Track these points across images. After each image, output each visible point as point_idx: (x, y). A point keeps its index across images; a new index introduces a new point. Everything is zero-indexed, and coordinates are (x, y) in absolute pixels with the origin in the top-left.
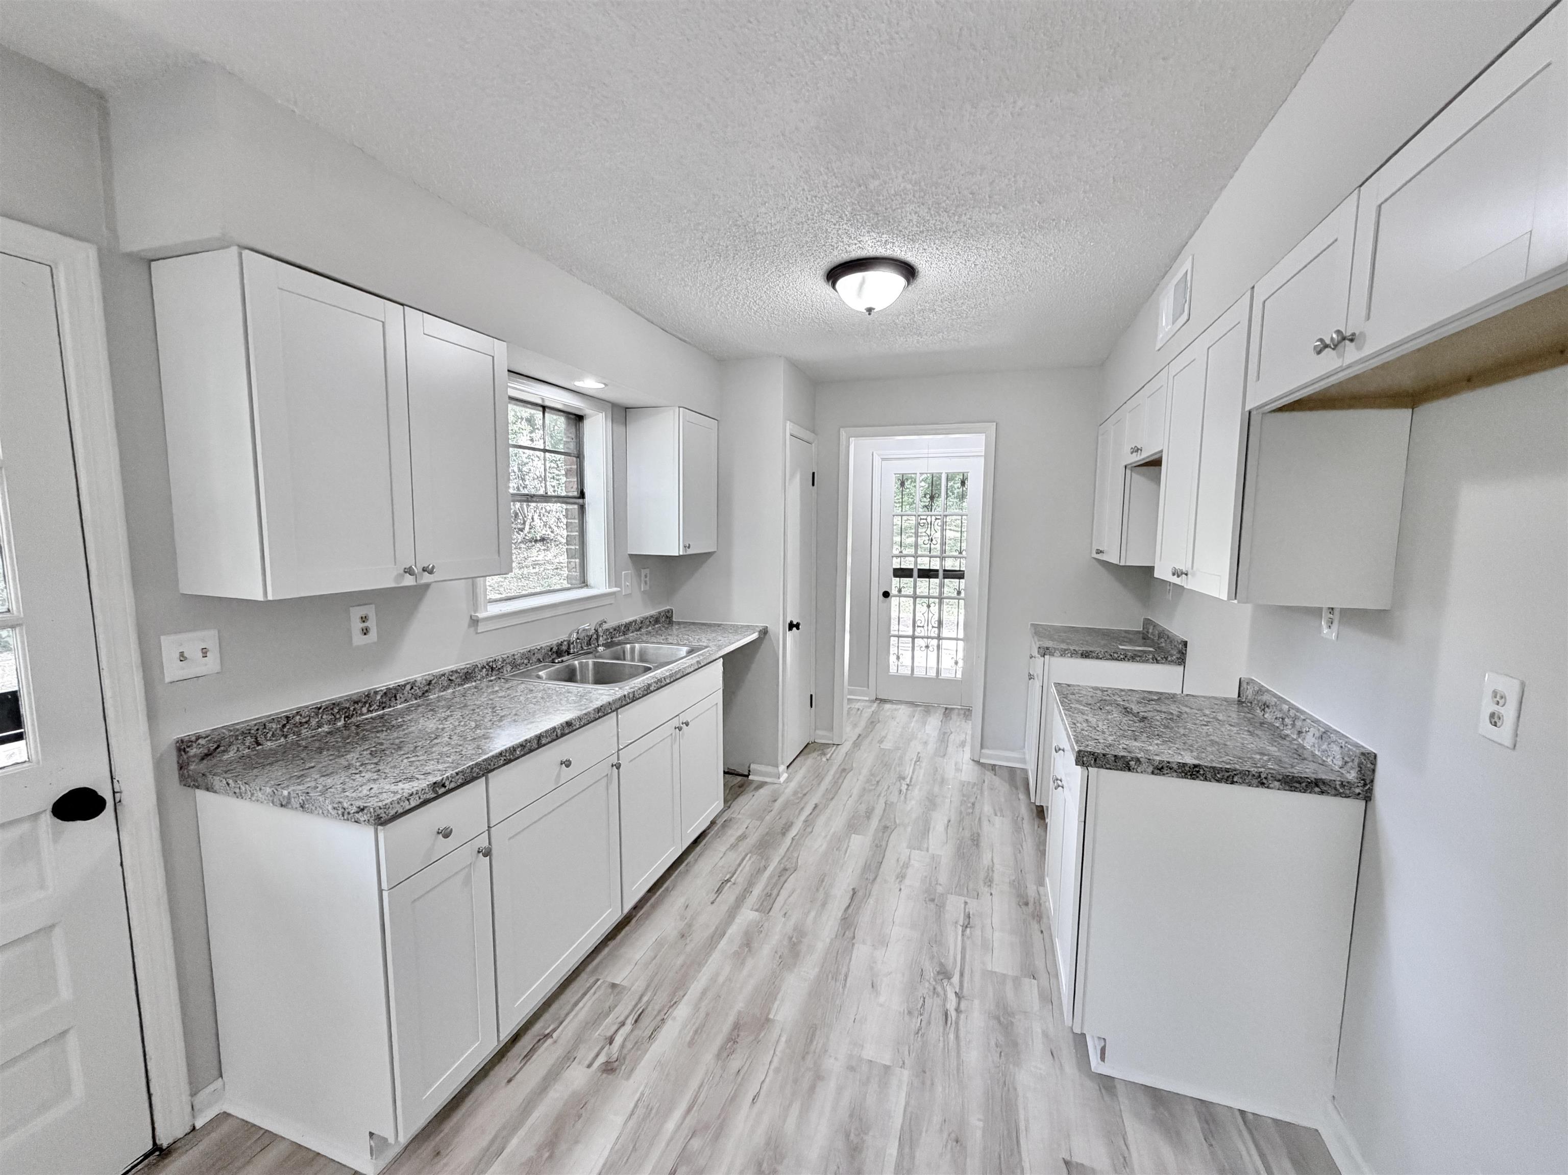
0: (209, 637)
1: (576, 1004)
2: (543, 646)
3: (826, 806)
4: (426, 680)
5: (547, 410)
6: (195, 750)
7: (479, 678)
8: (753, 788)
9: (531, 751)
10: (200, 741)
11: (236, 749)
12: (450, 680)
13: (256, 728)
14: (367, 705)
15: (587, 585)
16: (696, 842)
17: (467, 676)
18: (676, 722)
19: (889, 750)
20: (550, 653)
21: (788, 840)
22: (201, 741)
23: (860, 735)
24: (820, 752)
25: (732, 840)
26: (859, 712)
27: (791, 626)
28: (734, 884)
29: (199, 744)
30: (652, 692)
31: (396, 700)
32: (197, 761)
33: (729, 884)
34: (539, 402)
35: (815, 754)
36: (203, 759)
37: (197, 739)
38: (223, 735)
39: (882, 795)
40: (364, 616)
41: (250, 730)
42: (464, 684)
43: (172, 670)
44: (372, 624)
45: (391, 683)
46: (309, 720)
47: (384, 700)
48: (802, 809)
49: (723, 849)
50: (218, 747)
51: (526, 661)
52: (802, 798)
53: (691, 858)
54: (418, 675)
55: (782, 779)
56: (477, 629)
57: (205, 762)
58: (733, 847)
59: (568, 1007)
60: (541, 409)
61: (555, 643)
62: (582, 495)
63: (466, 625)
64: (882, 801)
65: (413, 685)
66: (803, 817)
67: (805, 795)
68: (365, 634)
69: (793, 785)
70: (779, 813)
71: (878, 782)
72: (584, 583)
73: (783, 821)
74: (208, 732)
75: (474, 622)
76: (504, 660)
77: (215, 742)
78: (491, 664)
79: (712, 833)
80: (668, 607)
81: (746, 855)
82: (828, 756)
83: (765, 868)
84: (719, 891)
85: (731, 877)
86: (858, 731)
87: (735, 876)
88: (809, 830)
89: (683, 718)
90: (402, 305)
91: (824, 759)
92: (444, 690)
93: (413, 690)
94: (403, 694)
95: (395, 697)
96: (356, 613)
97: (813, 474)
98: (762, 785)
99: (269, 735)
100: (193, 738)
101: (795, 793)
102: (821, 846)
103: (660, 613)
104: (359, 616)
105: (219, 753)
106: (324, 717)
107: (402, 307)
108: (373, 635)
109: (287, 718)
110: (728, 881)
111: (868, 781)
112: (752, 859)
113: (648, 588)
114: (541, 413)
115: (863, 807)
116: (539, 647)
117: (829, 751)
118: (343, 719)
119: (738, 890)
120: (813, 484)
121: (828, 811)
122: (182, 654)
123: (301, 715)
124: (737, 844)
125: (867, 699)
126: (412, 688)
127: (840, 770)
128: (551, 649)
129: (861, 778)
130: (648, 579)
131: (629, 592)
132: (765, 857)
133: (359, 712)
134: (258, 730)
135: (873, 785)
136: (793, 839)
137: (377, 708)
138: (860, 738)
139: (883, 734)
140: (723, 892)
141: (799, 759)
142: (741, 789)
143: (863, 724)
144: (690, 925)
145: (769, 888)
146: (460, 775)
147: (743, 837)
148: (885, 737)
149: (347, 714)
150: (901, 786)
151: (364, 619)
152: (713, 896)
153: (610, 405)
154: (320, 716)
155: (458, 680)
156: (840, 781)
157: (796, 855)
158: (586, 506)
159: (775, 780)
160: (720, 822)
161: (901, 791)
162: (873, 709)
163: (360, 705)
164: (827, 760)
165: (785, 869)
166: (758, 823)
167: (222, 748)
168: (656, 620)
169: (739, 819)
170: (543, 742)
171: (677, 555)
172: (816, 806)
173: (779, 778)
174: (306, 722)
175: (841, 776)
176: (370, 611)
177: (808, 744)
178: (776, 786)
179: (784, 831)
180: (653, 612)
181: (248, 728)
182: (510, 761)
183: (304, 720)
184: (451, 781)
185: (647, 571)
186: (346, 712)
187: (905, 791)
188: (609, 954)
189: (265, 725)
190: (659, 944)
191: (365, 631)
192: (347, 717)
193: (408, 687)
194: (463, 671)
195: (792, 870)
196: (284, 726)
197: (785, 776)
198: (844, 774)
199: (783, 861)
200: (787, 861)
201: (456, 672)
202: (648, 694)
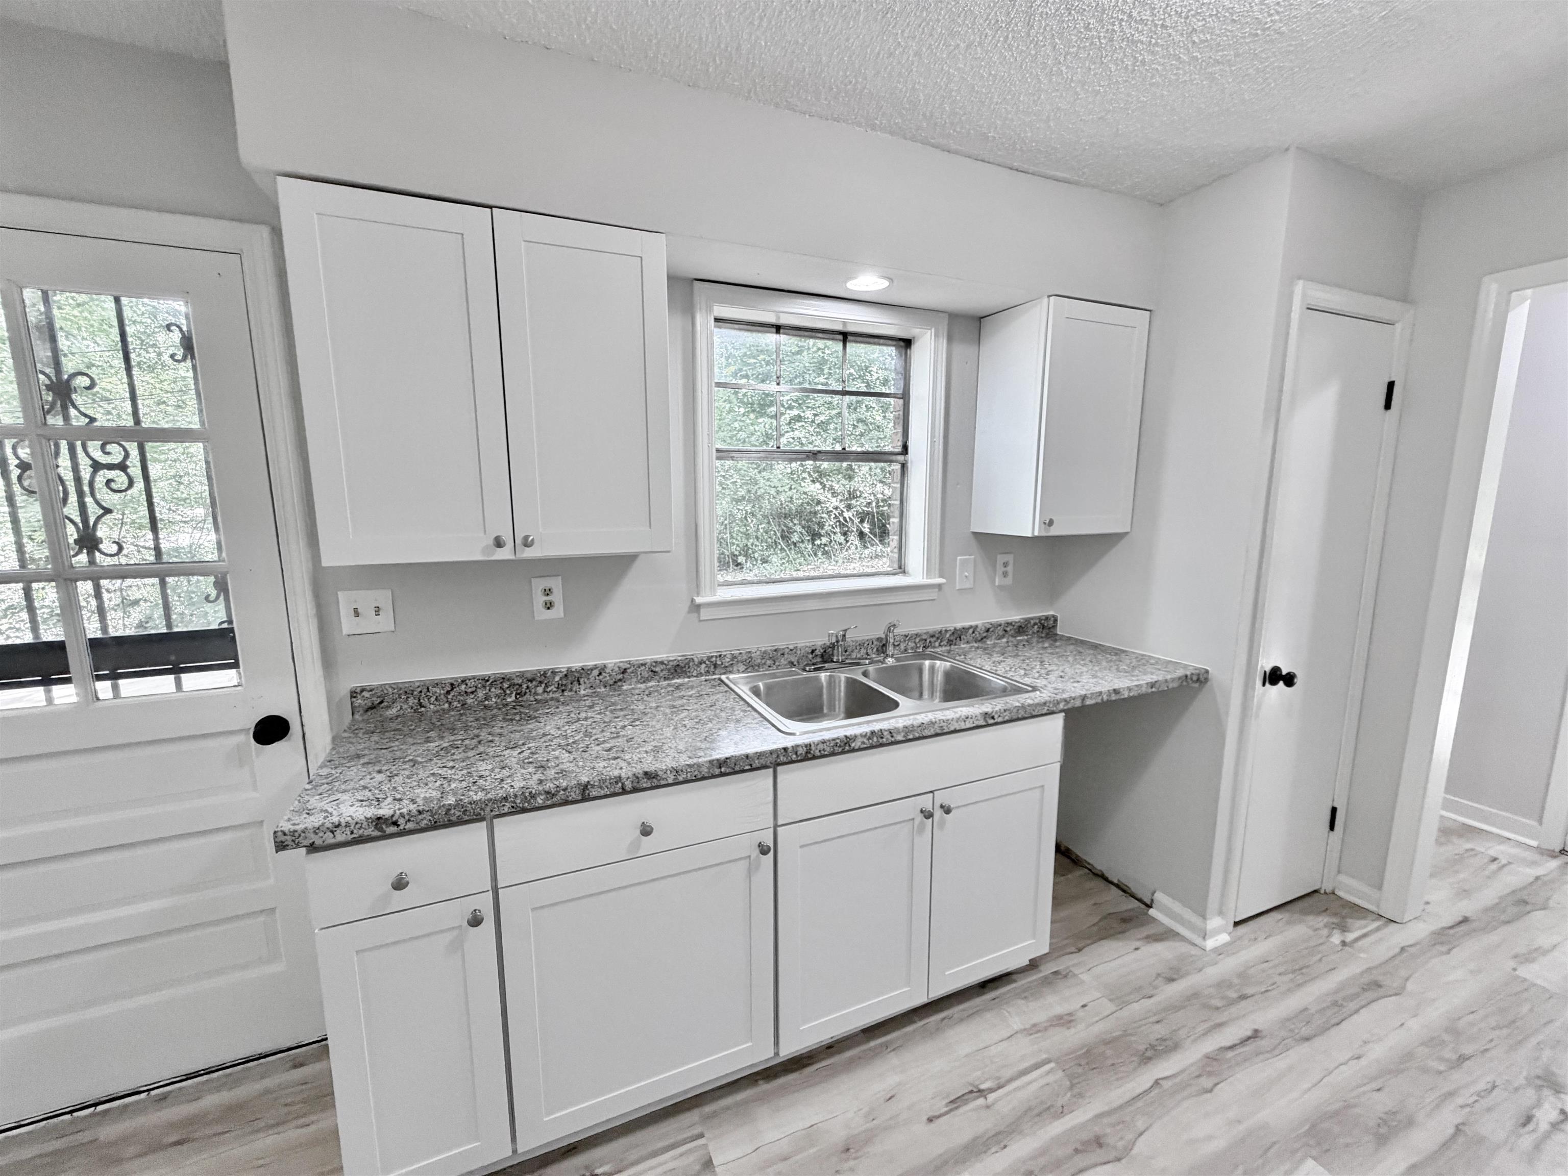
0: (383, 597)
1: (655, 1154)
2: (799, 646)
3: (1278, 1049)
4: (619, 668)
5: (850, 338)
6: (359, 701)
7: (694, 674)
8: (1145, 934)
9: (566, 803)
10: (364, 693)
11: (399, 708)
12: (652, 671)
13: (419, 689)
14: (543, 685)
15: (904, 572)
16: (985, 986)
17: (679, 669)
18: (926, 802)
19: (1545, 990)
20: (810, 656)
21: (1144, 1079)
22: (366, 694)
23: (1465, 920)
24: (1335, 920)
25: (1041, 1017)
26: (1494, 866)
27: (1274, 677)
28: (988, 1107)
29: (363, 696)
30: (853, 750)
31: (580, 684)
32: (361, 712)
33: (981, 1101)
34: (839, 327)
35: (1324, 919)
36: (367, 711)
37: (362, 691)
38: (386, 692)
39: (1460, 1101)
40: (547, 589)
41: (413, 691)
42: (673, 678)
43: (348, 624)
44: (557, 597)
45: (576, 665)
46: (476, 691)
47: (564, 682)
48: (1220, 1025)
49: (1016, 1023)
50: (382, 702)
51: (769, 662)
52: (1232, 1003)
53: (956, 1011)
54: (612, 660)
55: (1210, 944)
56: (699, 617)
57: (369, 713)
58: (1034, 1030)
59: (644, 1152)
60: (841, 337)
61: (820, 643)
62: (905, 449)
63: (686, 609)
64: (1449, 1117)
65: (602, 670)
66: (1210, 1045)
67: (1243, 997)
68: (549, 608)
69: (1228, 966)
70: (1165, 1010)
71: (1463, 1059)
72: (902, 569)
73: (1160, 1031)
74: (373, 687)
75: (696, 608)
76: (734, 657)
77: (379, 697)
78: (714, 659)
79: (1022, 982)
80: (1051, 613)
81: (1048, 1061)
82: (1350, 937)
83: (1062, 1112)
84: (956, 1102)
85: (991, 1090)
86: (1466, 907)
87: (1001, 1092)
88: (1206, 1082)
89: (941, 798)
90: (491, 207)
91: (1336, 939)
92: (644, 682)
93: (601, 677)
94: (588, 679)
95: (578, 681)
96: (539, 585)
97: (1391, 385)
98: (1167, 935)
99: (433, 699)
100: (358, 690)
101: (1223, 984)
102: (1210, 1138)
103: (1028, 620)
104: (542, 587)
105: (382, 708)
106: (493, 690)
107: (489, 210)
108: (558, 612)
109: (452, 685)
110: (981, 1093)
111: (1433, 1042)
112: (1051, 1078)
113: (1009, 581)
114: (841, 344)
115: (1382, 1103)
116: (791, 647)
117: (1358, 928)
118: (514, 695)
119: (986, 1124)
120: (1388, 406)
121: (1280, 1063)
122: (356, 610)
123: (467, 685)
124: (1046, 1029)
125: (1534, 843)
126: (600, 674)
127: (1366, 979)
128: (813, 652)
129: (1414, 1024)
130: (1010, 569)
131: (968, 585)
132: (1076, 1090)
133: (533, 691)
134: (421, 692)
135: (1441, 1059)
136: (1157, 1083)
137: (555, 689)
138: (1463, 928)
139: (1544, 941)
140: (961, 1110)
141: (1275, 915)
142: (1124, 926)
143: (1490, 894)
144: (869, 1137)
145: (1042, 1161)
146: (427, 816)
147: (1065, 1021)
148: (1545, 952)
149: (519, 691)
150: (1538, 1104)
151: (547, 592)
152: (941, 1106)
153: (946, 316)
154: (488, 688)
155: (664, 672)
156: (1352, 1006)
157: (1140, 1124)
158: (909, 465)
159: (1198, 940)
160: (1047, 969)
161: (1529, 1119)
162: (1539, 871)
163: (534, 683)
164: (1344, 943)
165: (1098, 1142)
166: (1110, 1007)
167: (386, 704)
168: (1021, 628)
169: (1083, 982)
170: (594, 793)
171: (1030, 535)
172: (1256, 1034)
173: (1204, 938)
174: (472, 693)
175: (1356, 996)
176: (556, 584)
177: (1316, 891)
178: (1194, 951)
179: (1149, 1056)
180: (1016, 617)
181: (411, 688)
182: (524, 810)
183: (470, 690)
184: (409, 820)
185: (1010, 558)
186: (517, 689)
187: (1544, 1126)
188: (745, 1102)
189: (428, 689)
190: (811, 1134)
191: (548, 605)
192: (519, 694)
193: (596, 672)
194: (671, 663)
195: (1112, 1155)
196: (448, 692)
197: (1224, 938)
198: (1370, 995)
199: (1105, 1120)
200: (1113, 1125)
201: (662, 663)
202: (843, 752)
